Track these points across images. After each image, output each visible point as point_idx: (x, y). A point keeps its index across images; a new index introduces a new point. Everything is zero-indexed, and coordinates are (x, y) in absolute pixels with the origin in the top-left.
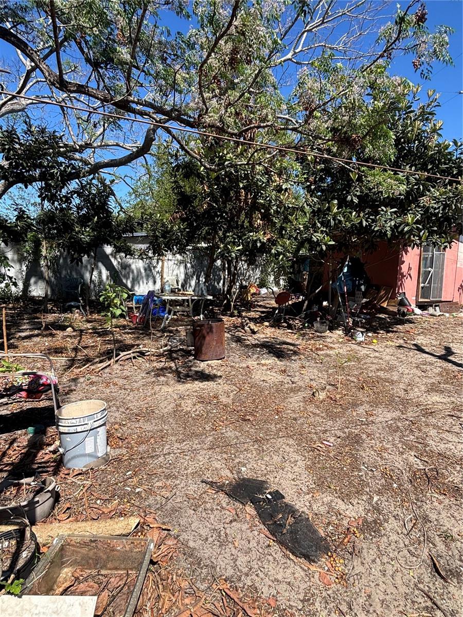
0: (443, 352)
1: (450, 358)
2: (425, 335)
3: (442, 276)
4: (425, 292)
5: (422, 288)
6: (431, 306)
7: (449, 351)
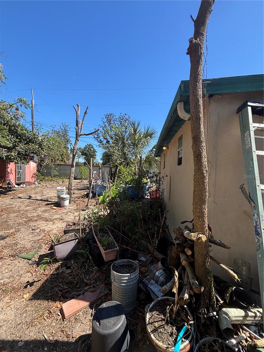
0: (29, 197)
1: (31, 198)
2: (21, 194)
3: (25, 173)
4: (19, 179)
5: (18, 177)
6: (22, 184)
7: (30, 197)
